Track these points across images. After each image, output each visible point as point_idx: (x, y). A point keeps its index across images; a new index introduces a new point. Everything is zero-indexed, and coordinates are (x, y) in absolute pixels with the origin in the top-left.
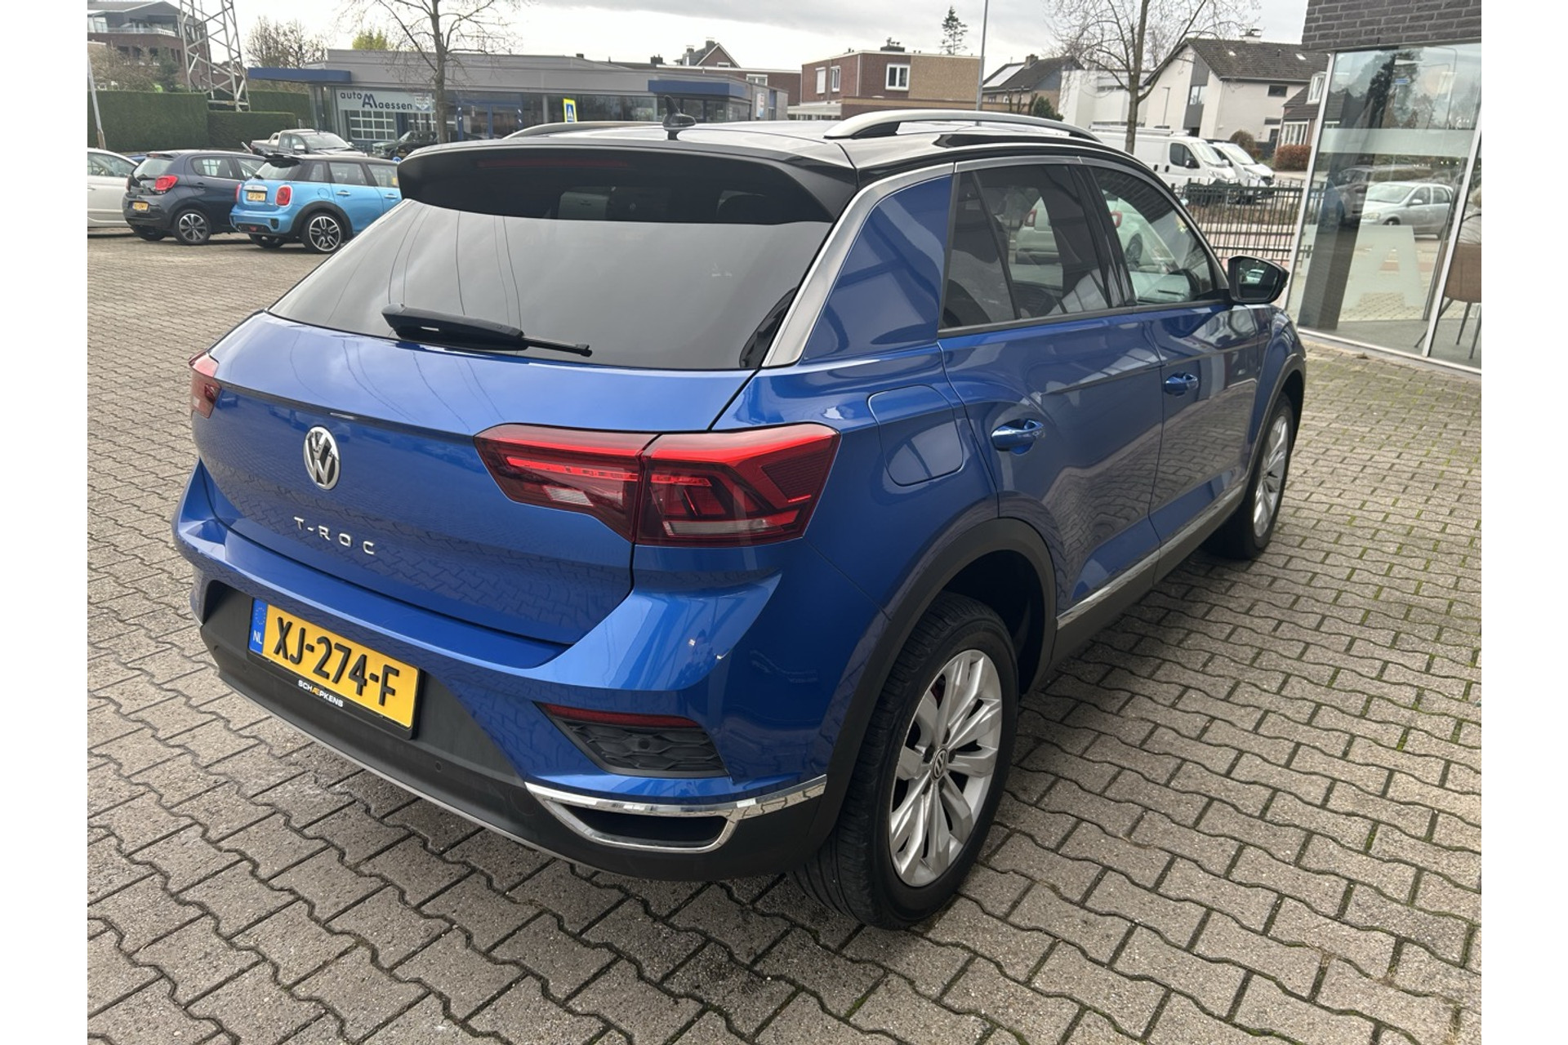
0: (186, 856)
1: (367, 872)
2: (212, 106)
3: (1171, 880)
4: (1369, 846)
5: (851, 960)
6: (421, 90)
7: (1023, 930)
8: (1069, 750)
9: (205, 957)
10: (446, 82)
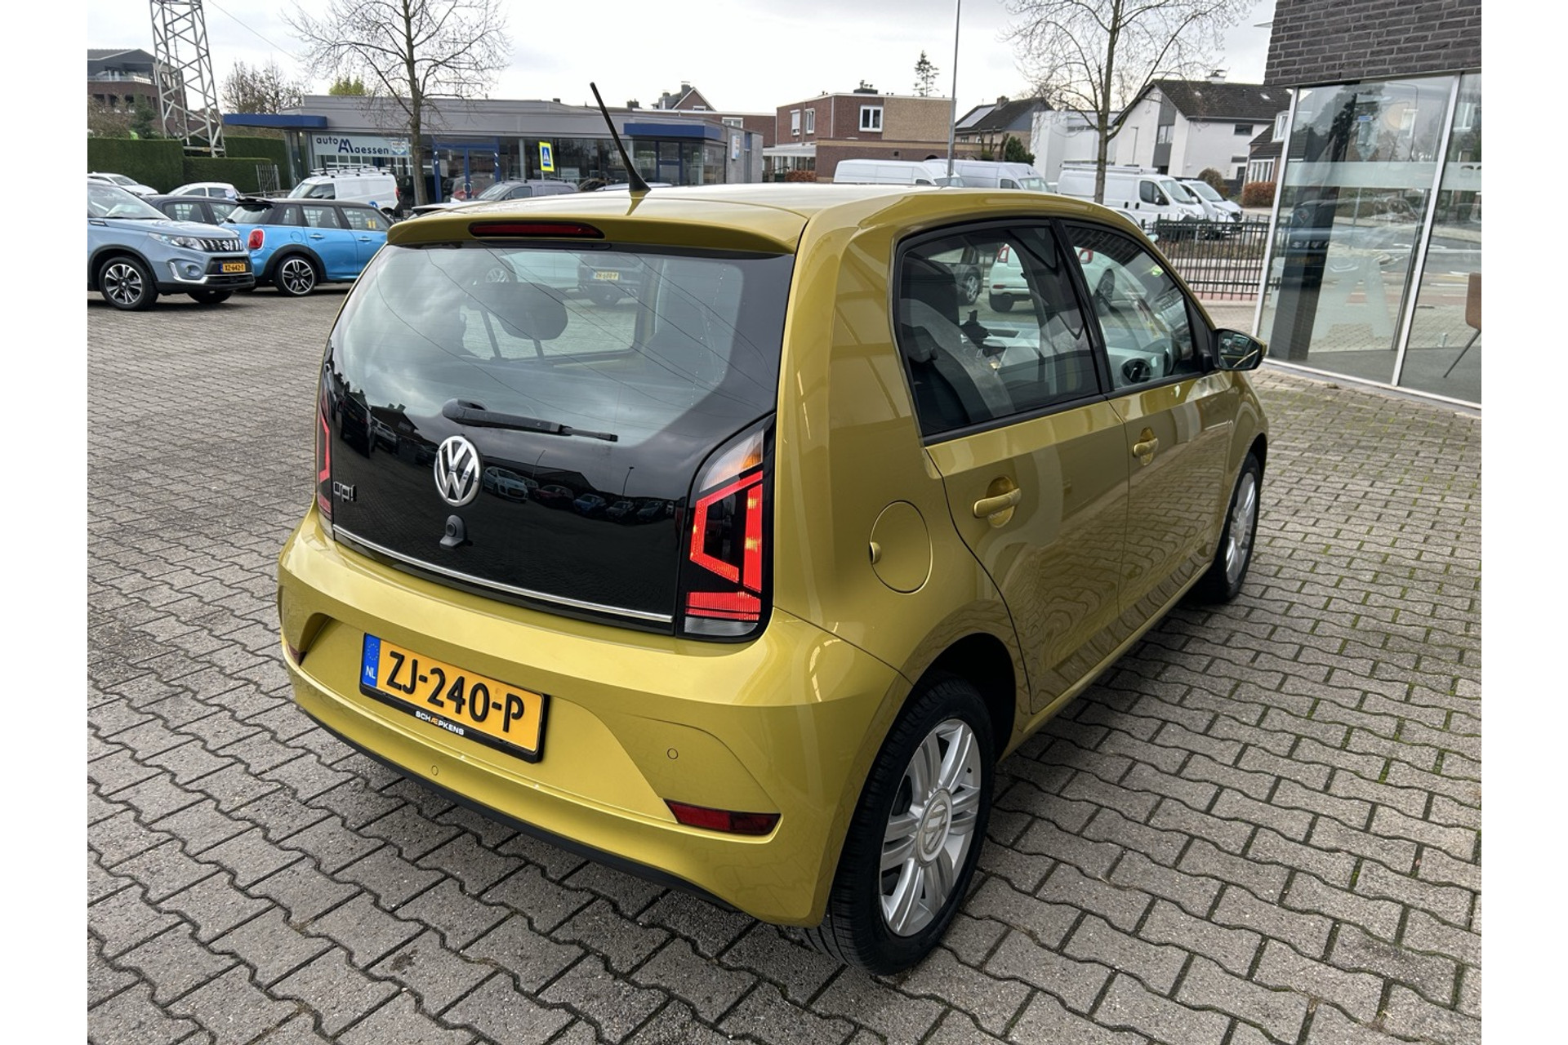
0: (124, 918)
1: (313, 933)
2: (187, 153)
3: (1152, 923)
4: (1353, 883)
5: (820, 1015)
6: (398, 135)
7: (1000, 979)
8: (1047, 789)
9: (139, 1027)
10: (422, 127)
